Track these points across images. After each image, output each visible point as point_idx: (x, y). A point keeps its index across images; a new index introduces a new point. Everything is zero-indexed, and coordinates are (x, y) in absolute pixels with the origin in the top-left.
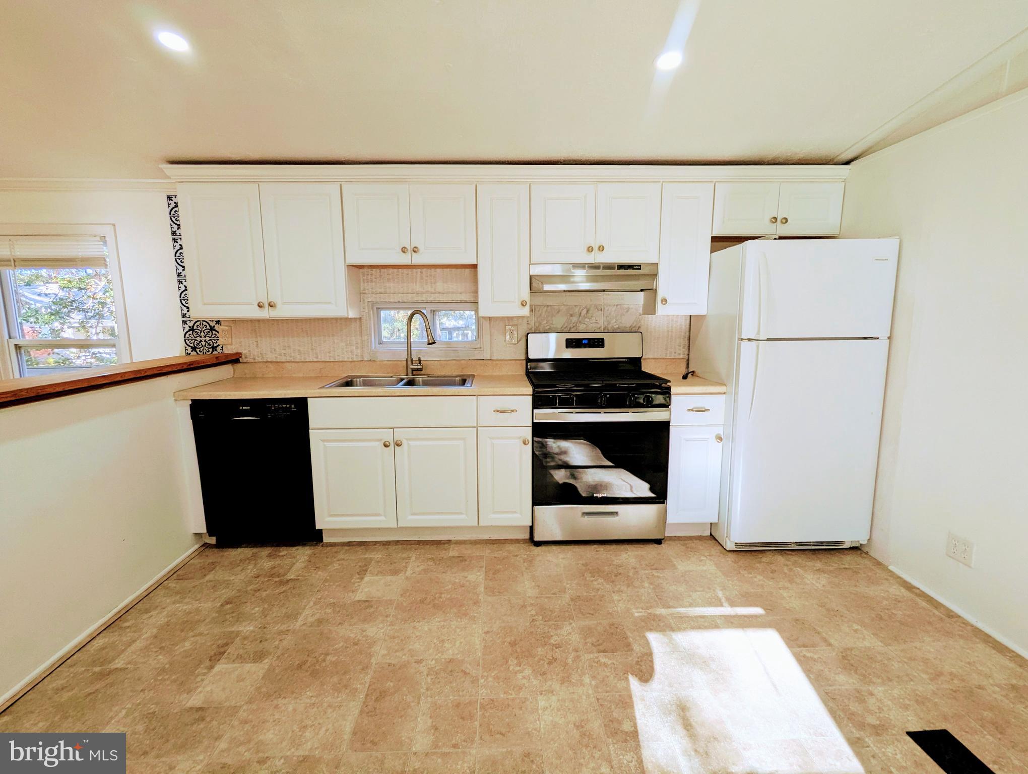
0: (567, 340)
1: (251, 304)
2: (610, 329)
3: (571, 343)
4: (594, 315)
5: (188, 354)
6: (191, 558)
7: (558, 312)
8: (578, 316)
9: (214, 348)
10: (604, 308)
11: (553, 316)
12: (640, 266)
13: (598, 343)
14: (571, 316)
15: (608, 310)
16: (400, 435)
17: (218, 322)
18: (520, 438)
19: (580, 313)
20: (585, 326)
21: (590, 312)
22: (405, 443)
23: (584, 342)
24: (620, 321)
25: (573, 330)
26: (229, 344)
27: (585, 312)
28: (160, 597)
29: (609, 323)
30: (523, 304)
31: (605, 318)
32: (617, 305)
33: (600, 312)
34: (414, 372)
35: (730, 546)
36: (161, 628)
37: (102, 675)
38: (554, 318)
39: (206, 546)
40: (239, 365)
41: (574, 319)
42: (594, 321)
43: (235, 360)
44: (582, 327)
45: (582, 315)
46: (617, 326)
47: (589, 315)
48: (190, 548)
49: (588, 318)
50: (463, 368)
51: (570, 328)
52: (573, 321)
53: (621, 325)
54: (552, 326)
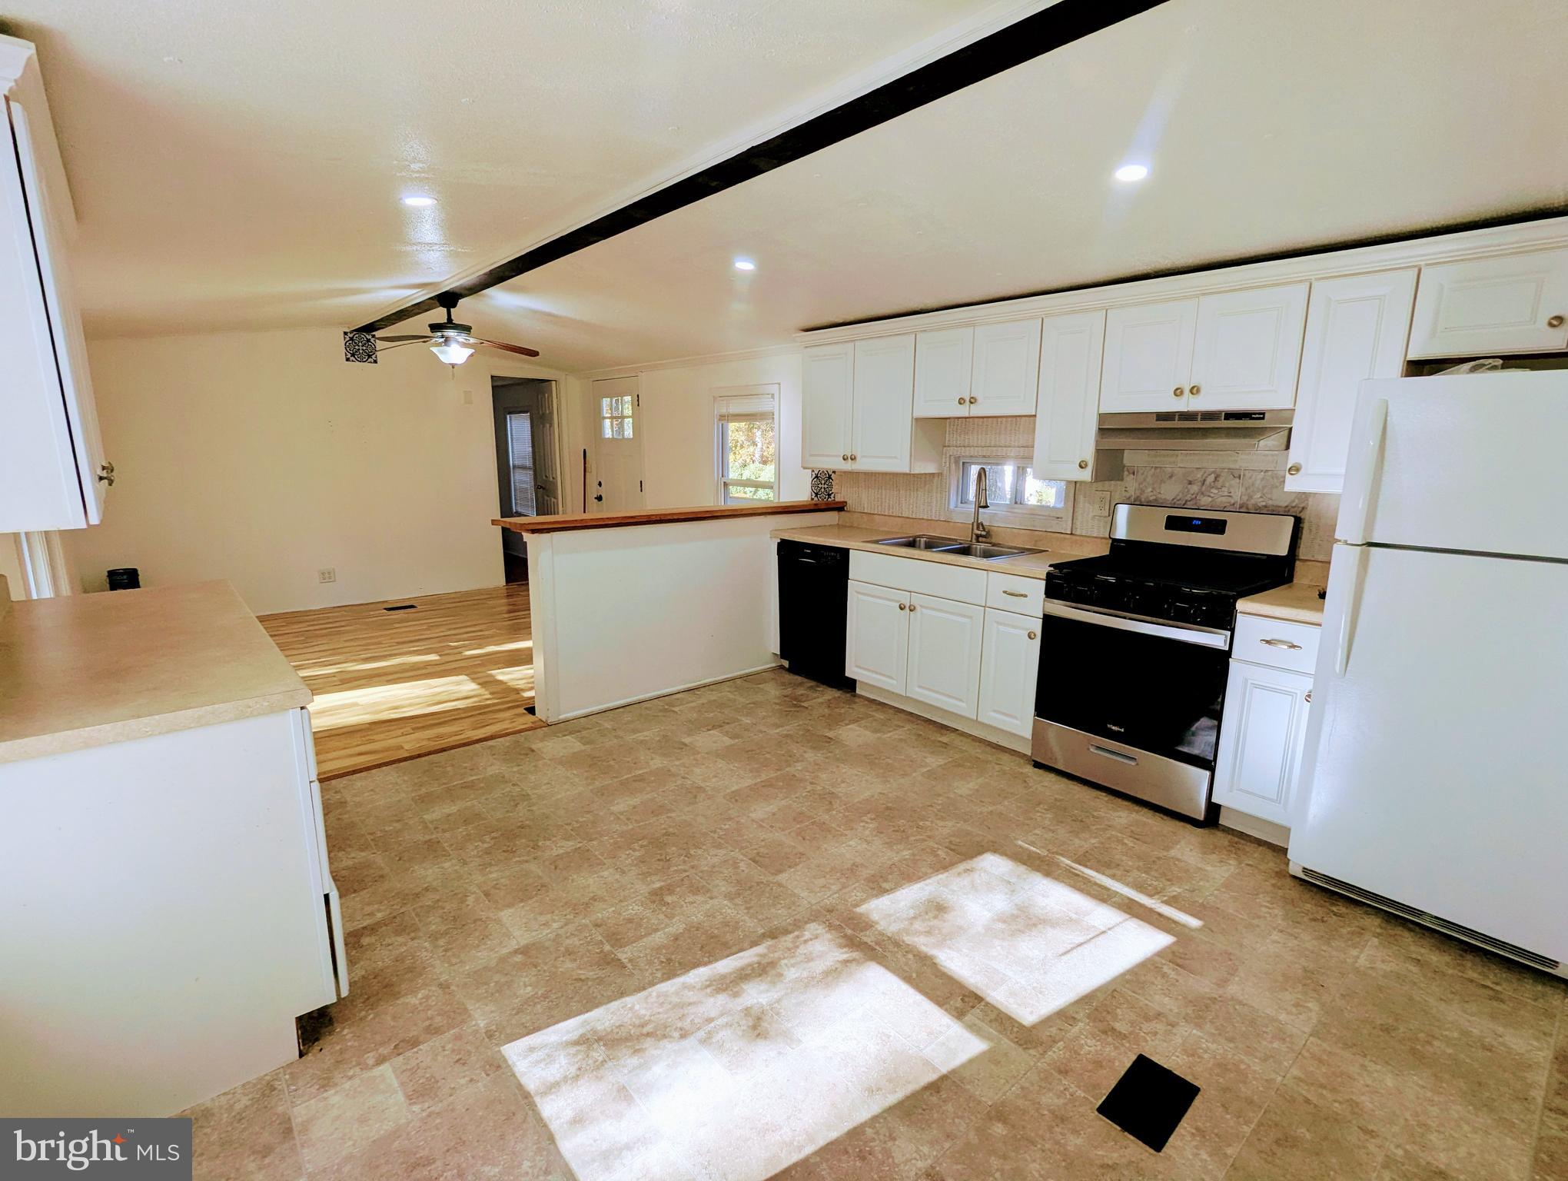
0: (1170, 518)
1: (836, 456)
2: (1250, 506)
3: (1173, 523)
4: (1227, 485)
5: (812, 499)
6: (765, 671)
7: (1171, 477)
8: (1200, 484)
9: (829, 495)
10: (1244, 475)
11: (1162, 481)
12: (1264, 414)
13: (1217, 527)
14: (1190, 483)
15: (1250, 478)
16: (916, 600)
17: (834, 472)
18: (1027, 629)
19: (1205, 480)
20: (1210, 499)
21: (1221, 479)
22: (918, 608)
23: (1194, 522)
24: (1269, 496)
25: (1189, 505)
26: (840, 494)
27: (1213, 480)
28: (726, 687)
29: (1250, 497)
30: (1082, 466)
31: (1243, 490)
32: (1267, 471)
33: (1237, 480)
34: (980, 539)
35: (1295, 869)
36: (710, 702)
37: (666, 710)
38: (1163, 485)
39: (782, 667)
40: (842, 513)
41: (1195, 488)
42: (1226, 494)
43: (840, 507)
44: (1205, 501)
45: (1207, 482)
46: (1264, 504)
47: (1219, 484)
48: (767, 663)
49: (1217, 489)
50: (1036, 541)
51: (1186, 501)
52: (1192, 492)
53: (1270, 502)
54: (1159, 496)
